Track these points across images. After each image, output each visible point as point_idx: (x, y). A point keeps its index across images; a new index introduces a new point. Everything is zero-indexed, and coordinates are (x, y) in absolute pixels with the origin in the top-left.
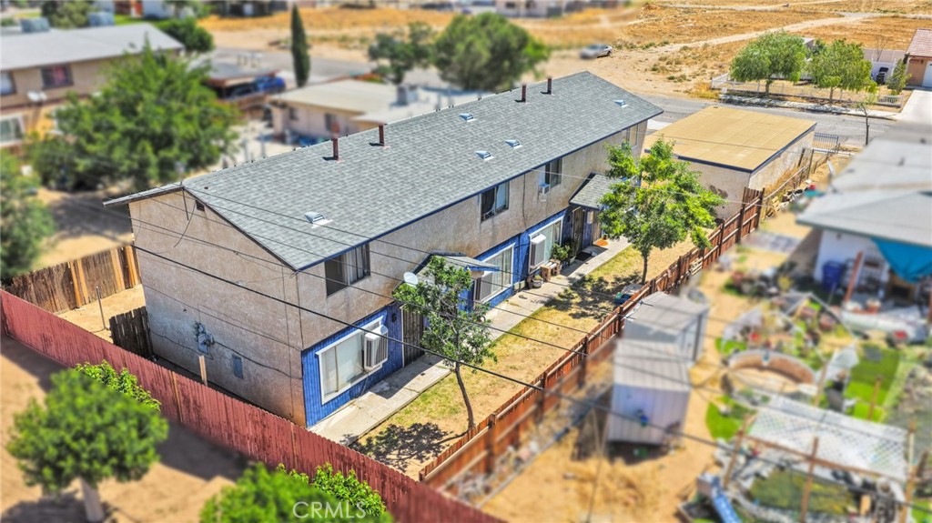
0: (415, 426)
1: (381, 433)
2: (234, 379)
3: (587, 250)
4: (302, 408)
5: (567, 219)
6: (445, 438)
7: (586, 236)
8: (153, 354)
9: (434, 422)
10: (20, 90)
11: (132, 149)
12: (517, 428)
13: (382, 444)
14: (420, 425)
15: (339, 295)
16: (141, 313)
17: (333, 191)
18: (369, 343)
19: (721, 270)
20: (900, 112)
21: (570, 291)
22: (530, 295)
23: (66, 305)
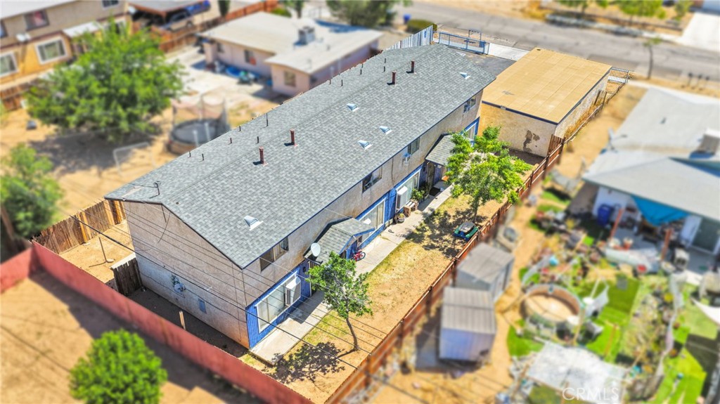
0: (320, 345)
1: (298, 350)
2: (201, 313)
3: (437, 186)
4: (247, 338)
5: (424, 169)
6: (339, 354)
7: (436, 176)
8: (142, 285)
9: (332, 342)
10: (10, 33)
11: (107, 107)
12: (385, 356)
13: (298, 360)
14: (323, 344)
15: (268, 269)
16: (134, 263)
17: (262, 193)
18: (289, 291)
19: (529, 205)
20: (681, 35)
21: (424, 225)
22: (397, 228)
23: (77, 242)
